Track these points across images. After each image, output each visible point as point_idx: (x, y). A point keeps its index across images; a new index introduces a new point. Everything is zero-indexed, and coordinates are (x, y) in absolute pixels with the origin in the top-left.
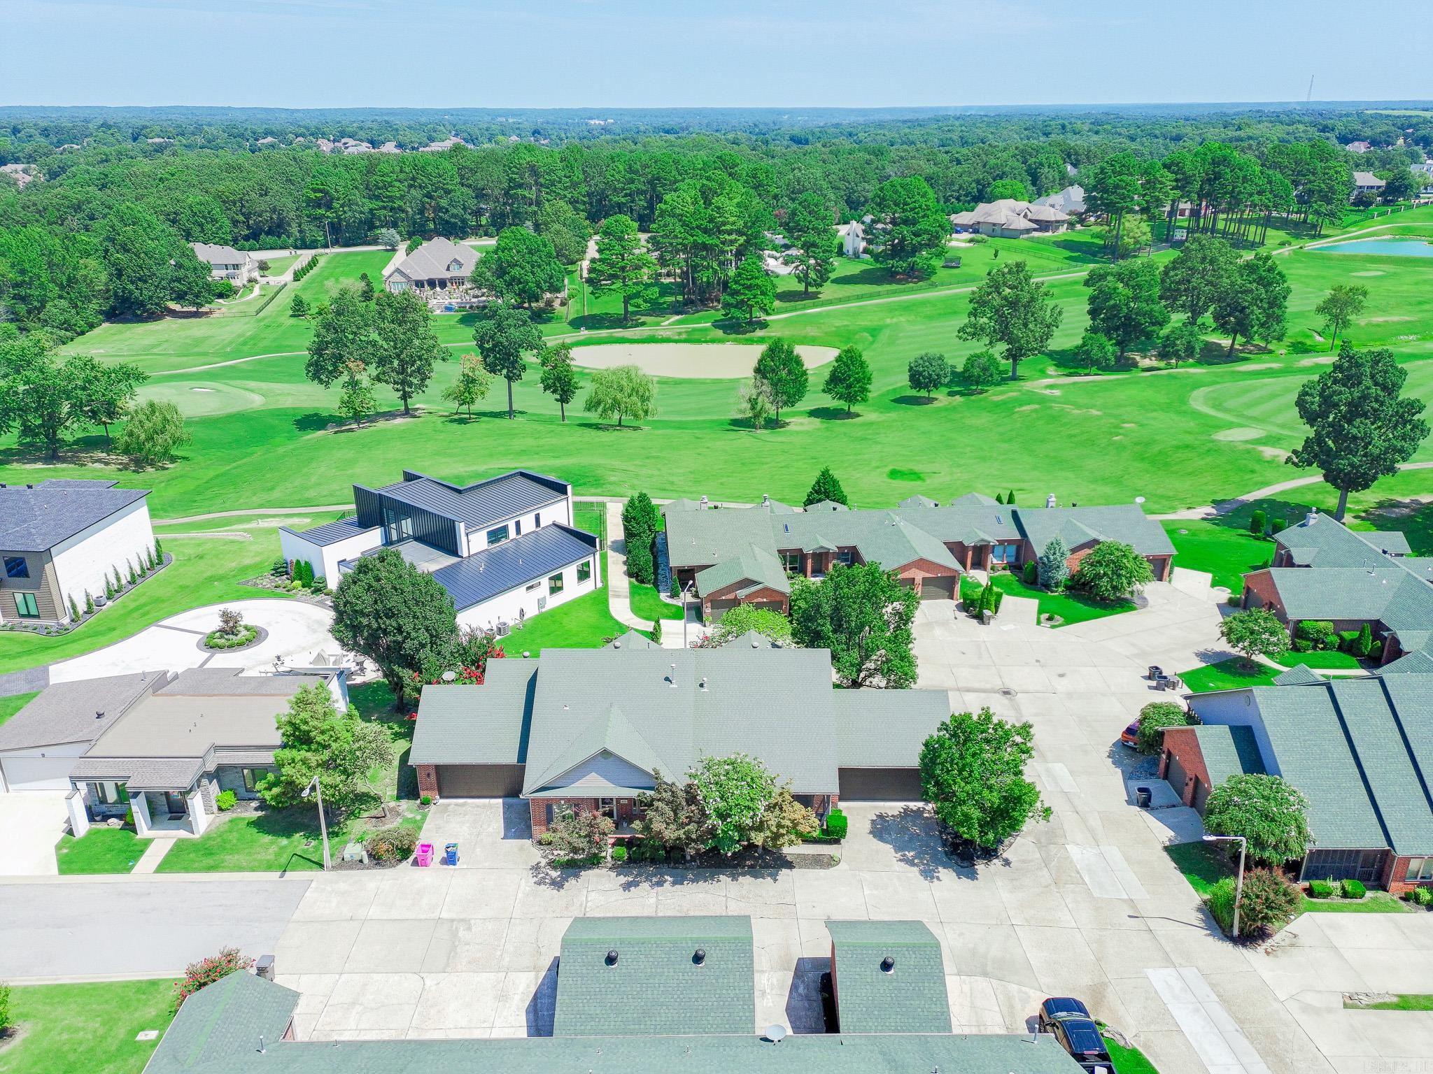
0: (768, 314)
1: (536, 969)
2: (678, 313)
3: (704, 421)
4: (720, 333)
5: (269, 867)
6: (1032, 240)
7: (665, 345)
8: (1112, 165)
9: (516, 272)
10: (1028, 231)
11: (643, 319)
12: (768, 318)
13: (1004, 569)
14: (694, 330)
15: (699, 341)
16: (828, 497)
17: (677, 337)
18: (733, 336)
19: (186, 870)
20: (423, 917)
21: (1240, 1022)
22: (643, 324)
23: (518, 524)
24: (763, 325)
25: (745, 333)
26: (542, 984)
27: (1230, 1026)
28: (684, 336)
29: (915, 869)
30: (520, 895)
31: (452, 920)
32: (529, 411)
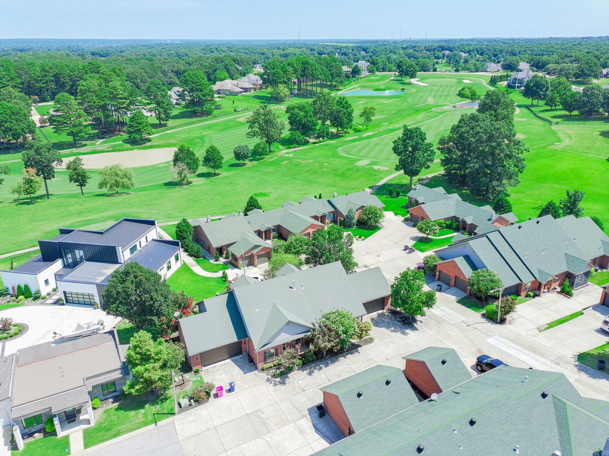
0: (150, 135)
1: (304, 416)
2: (101, 138)
3: (152, 186)
4: (129, 146)
5: (146, 424)
6: (243, 96)
7: (102, 154)
8: (270, 65)
9: (8, 125)
10: (241, 92)
11: (84, 143)
12: (150, 137)
13: (331, 223)
14: (115, 145)
15: (119, 151)
16: (255, 207)
17: (108, 150)
18: (136, 146)
19: (102, 441)
20: (239, 416)
21: (521, 346)
22: (85, 145)
23: (140, 242)
24: (149, 140)
25: (141, 144)
26: (312, 421)
27: (520, 348)
28: (111, 149)
29: (398, 333)
30: (272, 393)
31: (253, 412)
32: (55, 193)
